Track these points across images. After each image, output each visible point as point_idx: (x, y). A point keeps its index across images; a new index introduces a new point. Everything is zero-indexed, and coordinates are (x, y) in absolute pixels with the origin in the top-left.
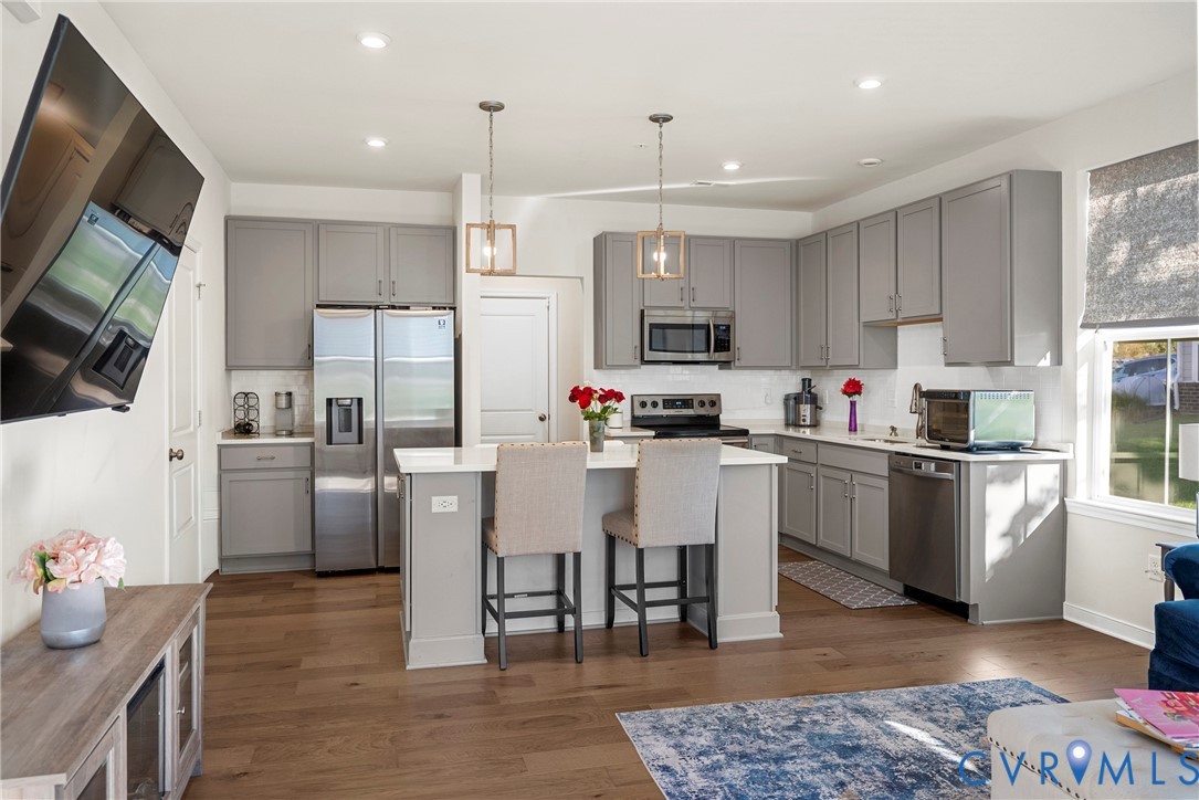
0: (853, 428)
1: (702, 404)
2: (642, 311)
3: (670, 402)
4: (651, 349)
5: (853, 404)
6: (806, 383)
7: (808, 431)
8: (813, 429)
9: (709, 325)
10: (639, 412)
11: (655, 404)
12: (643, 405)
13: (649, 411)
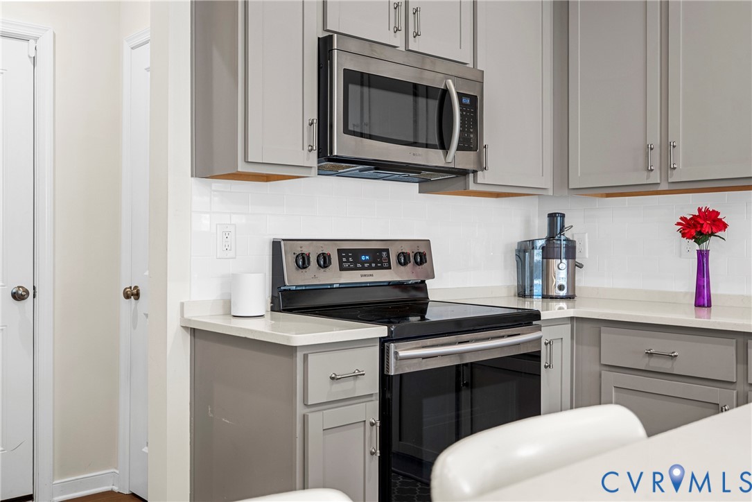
0: (702, 299)
1: (404, 259)
2: (325, 47)
3: (352, 256)
4: (346, 131)
5: (702, 257)
6: (555, 221)
7: (563, 304)
8: (571, 302)
9: (445, 92)
10: (295, 279)
11: (324, 261)
12: (303, 262)
13: (313, 277)
